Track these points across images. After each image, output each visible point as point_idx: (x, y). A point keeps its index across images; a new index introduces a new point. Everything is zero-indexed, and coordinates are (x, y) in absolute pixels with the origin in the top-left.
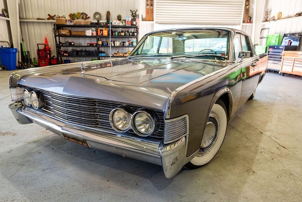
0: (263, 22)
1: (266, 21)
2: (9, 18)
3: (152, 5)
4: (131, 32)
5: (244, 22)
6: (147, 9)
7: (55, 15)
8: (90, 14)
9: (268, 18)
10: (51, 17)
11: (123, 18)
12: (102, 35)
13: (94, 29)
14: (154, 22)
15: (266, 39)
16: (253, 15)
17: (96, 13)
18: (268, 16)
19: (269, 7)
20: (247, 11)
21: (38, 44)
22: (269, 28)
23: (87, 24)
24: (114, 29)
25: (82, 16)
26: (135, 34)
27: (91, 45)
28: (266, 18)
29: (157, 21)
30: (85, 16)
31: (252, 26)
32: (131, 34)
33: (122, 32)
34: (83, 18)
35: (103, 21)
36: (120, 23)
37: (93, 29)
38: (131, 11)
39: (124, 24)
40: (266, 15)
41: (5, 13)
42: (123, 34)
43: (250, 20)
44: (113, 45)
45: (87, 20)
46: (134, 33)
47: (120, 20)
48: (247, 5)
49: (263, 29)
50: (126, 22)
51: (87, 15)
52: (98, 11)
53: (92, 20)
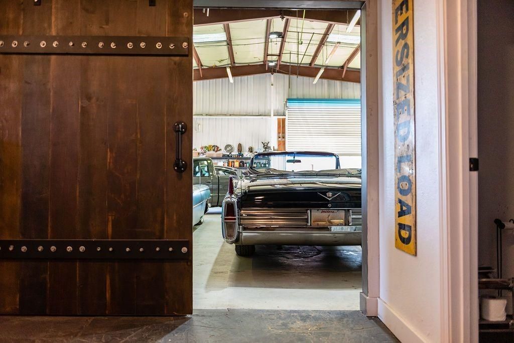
3: (284, 137)
4: (263, 164)
6: (279, 141)
8: (222, 147)
11: (254, 150)
12: (234, 166)
13: (226, 161)
17: (228, 146)
23: (219, 156)
24: (244, 161)
25: (213, 148)
26: (267, 165)
30: (215, 148)
32: (263, 165)
34: (214, 150)
35: (235, 153)
36: (251, 155)
37: (224, 160)
38: (262, 143)
45: (218, 152)
46: (265, 164)
47: (251, 152)
51: (218, 148)
52: (230, 144)
53: (223, 152)
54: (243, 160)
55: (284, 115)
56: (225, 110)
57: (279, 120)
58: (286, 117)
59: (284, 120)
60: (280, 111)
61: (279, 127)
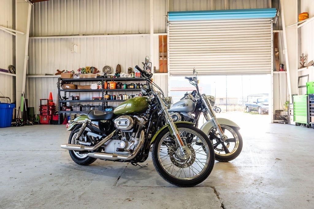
0: (298, 69)
1: (303, 67)
2: (15, 74)
3: (166, 56)
4: (141, 84)
5: (275, 70)
6: (160, 61)
7: (64, 71)
8: (100, 69)
9: (305, 64)
10: (59, 72)
12: (109, 88)
13: (100, 82)
14: (169, 73)
15: (306, 88)
16: (285, 62)
17: (105, 67)
18: (305, 61)
19: (304, 51)
20: (277, 58)
21: (41, 100)
22: (308, 75)
25: (91, 70)
27: (96, 99)
28: (302, 64)
29: (171, 72)
30: (94, 70)
31: (286, 74)
32: (141, 86)
33: (131, 84)
34: (92, 72)
35: (113, 74)
36: (128, 76)
37: (98, 82)
38: (143, 63)
39: (133, 76)
40: (301, 60)
41: (12, 69)
42: (132, 87)
43: (283, 68)
44: (120, 99)
45: (95, 74)
47: (130, 72)
48: (276, 52)
49: (301, 77)
50: (135, 74)
52: (108, 65)
53: (101, 74)
54: (121, 82)
55: (166, 32)
56: (103, 30)
57: (160, 37)
58: (168, 34)
59: (165, 38)
60: (161, 29)
61: (160, 46)
